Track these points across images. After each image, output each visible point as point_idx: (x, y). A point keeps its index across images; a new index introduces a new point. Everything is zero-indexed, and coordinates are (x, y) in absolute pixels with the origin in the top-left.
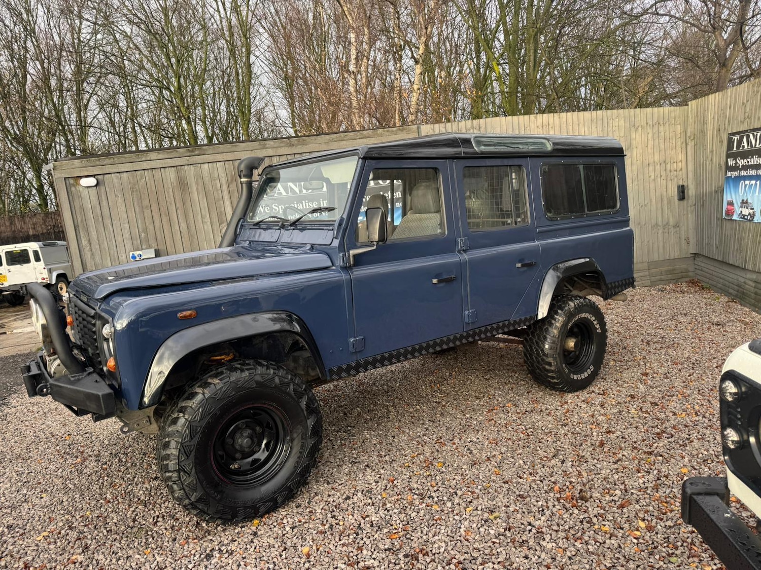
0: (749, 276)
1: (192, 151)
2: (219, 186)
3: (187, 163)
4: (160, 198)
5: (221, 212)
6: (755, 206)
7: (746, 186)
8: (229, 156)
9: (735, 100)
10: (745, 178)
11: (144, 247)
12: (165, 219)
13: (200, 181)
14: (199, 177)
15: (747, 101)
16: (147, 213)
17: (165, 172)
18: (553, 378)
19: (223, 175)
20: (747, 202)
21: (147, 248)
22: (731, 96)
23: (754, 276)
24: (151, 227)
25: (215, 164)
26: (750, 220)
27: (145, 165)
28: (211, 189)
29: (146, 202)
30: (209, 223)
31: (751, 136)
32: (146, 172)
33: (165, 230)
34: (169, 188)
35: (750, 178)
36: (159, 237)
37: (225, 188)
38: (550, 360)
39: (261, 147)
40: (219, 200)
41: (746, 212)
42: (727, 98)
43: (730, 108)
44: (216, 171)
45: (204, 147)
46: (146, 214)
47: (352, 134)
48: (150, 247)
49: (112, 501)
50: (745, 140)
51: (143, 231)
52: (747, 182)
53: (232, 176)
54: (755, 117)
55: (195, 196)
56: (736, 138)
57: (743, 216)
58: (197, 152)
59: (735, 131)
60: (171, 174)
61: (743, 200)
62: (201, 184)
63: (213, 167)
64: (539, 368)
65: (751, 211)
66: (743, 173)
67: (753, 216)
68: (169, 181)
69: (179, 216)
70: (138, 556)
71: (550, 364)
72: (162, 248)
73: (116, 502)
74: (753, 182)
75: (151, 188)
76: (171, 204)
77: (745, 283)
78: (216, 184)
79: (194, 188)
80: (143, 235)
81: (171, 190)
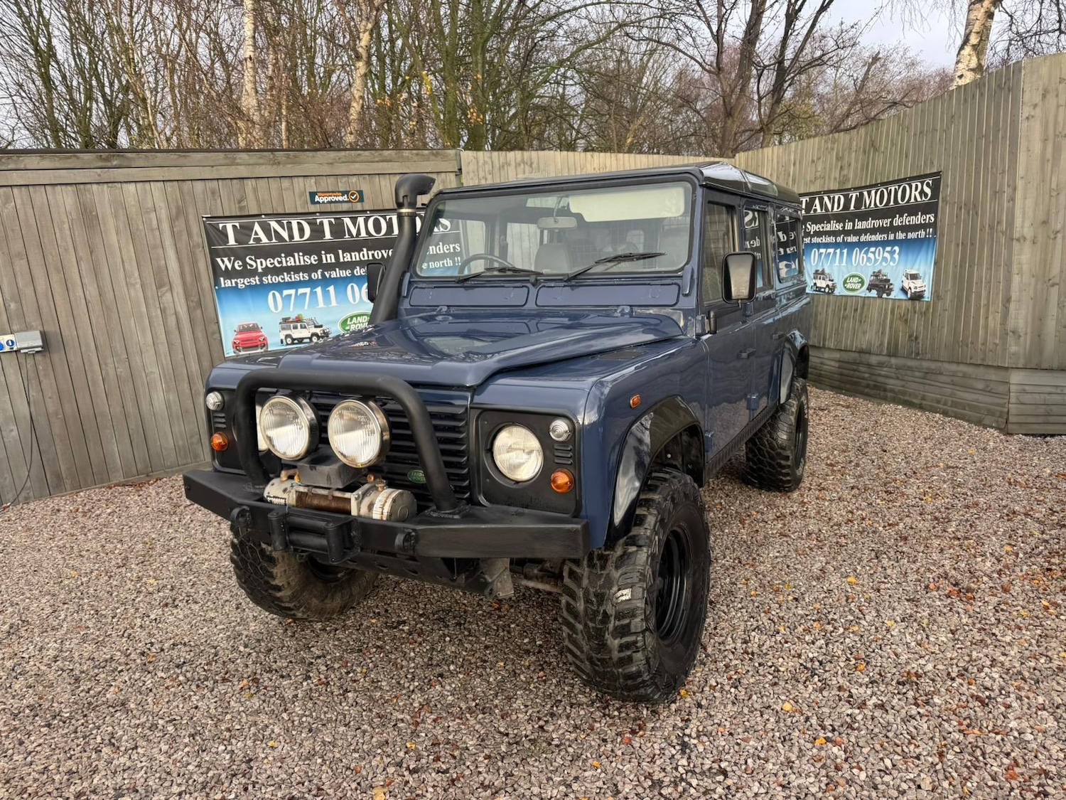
0: (827, 355)
1: (107, 160)
2: (155, 222)
3: (98, 179)
4: (45, 240)
5: (159, 267)
6: (835, 277)
7: (820, 254)
8: (175, 173)
9: (802, 156)
10: (819, 246)
11: (15, 328)
12: (55, 278)
13: (121, 212)
14: (119, 206)
15: (819, 159)
16: (21, 265)
17: (54, 194)
18: (788, 474)
19: (161, 204)
20: (823, 273)
21: (21, 330)
22: (795, 152)
23: (837, 355)
24: (29, 291)
25: (148, 184)
26: (828, 293)
27: (16, 178)
28: (141, 227)
29: (17, 246)
30: (138, 286)
31: (826, 199)
32: (16, 190)
33: (57, 298)
34: (63, 222)
35: (827, 246)
36: (45, 311)
37: (165, 226)
38: (788, 453)
39: (227, 161)
40: (155, 247)
41: (822, 283)
42: (790, 154)
43: (794, 164)
44: (149, 197)
45: (129, 155)
46: (17, 269)
47: (367, 153)
48: (27, 328)
49: (419, 720)
50: (817, 202)
51: (13, 299)
52: (822, 250)
53: (178, 208)
54: (829, 178)
55: (113, 238)
56: (804, 200)
57: (819, 289)
58: (115, 163)
59: (802, 192)
60: (65, 200)
61: (817, 271)
62: (122, 217)
63: (145, 190)
64: (770, 465)
65: (830, 283)
66: (815, 240)
67: (832, 289)
68: (62, 209)
69: (84, 273)
70: (587, 774)
71: (787, 458)
72: (51, 328)
73: (429, 721)
74: (831, 250)
75: (27, 220)
76: (66, 250)
77: (822, 363)
78: (150, 219)
79: (111, 223)
80: (13, 306)
81: (66, 226)
